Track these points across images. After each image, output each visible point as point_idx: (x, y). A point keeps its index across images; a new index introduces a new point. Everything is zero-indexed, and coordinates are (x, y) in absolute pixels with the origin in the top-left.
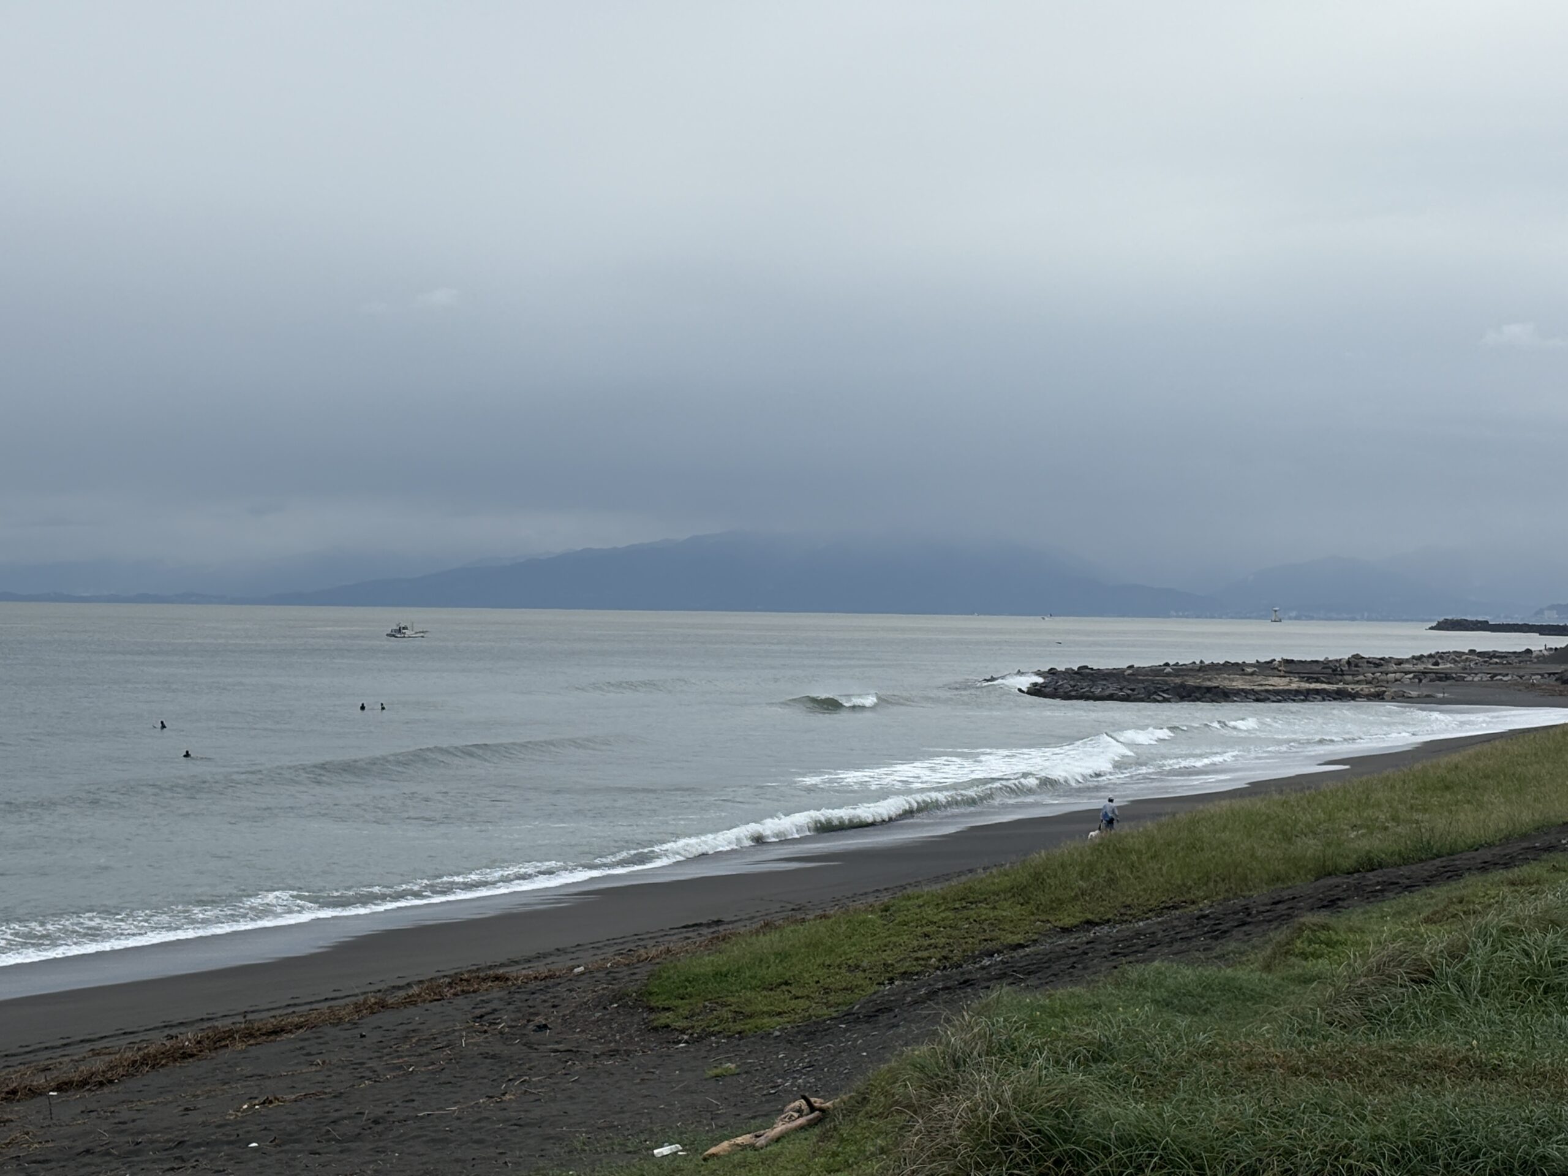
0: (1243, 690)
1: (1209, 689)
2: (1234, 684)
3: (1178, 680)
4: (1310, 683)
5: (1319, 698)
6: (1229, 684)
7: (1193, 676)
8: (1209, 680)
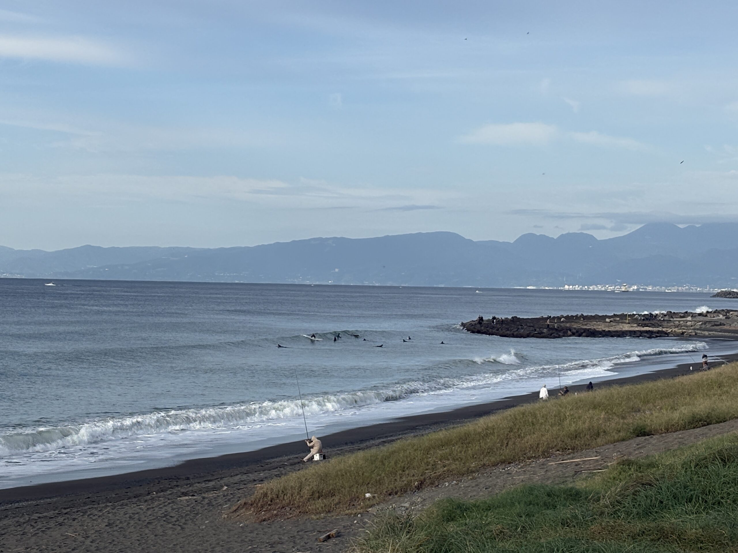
0: (604, 331)
1: (585, 330)
2: (600, 327)
3: (568, 325)
4: (643, 327)
5: (648, 335)
6: (597, 327)
7: (576, 322)
8: (586, 325)
